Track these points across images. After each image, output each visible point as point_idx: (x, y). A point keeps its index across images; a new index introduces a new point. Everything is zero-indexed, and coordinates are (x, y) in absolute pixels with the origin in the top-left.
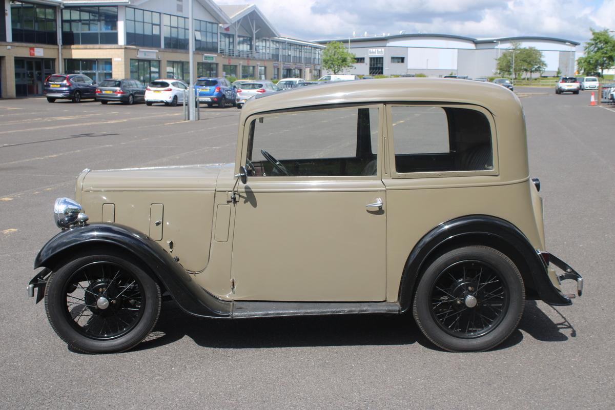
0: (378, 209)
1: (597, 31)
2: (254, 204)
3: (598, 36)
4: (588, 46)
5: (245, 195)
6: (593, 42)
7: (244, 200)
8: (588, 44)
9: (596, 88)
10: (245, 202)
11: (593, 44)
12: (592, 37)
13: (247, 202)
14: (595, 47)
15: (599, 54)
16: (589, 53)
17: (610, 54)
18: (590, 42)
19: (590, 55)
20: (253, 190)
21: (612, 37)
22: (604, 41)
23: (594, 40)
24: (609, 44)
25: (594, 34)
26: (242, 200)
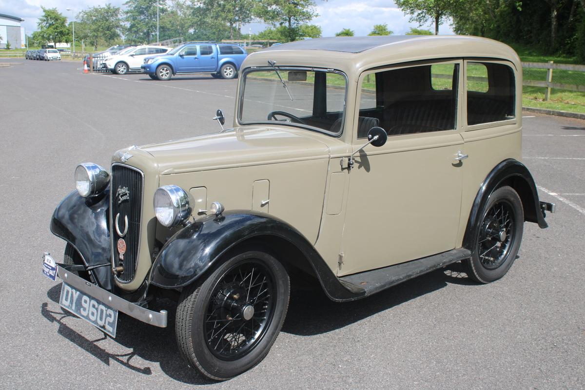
0: (459, 162)
1: (47, 9)
2: (368, 169)
3: (49, 14)
4: (40, 22)
5: (359, 159)
6: (45, 18)
7: (358, 165)
8: (41, 20)
9: (58, 59)
10: (359, 167)
11: (45, 21)
12: (44, 14)
13: (361, 167)
14: (47, 23)
15: (51, 29)
16: (42, 28)
17: (61, 30)
18: (41, 18)
19: (43, 30)
20: (367, 153)
21: (61, 14)
22: (54, 18)
23: (45, 16)
24: (59, 21)
25: (45, 11)
26: (356, 165)
